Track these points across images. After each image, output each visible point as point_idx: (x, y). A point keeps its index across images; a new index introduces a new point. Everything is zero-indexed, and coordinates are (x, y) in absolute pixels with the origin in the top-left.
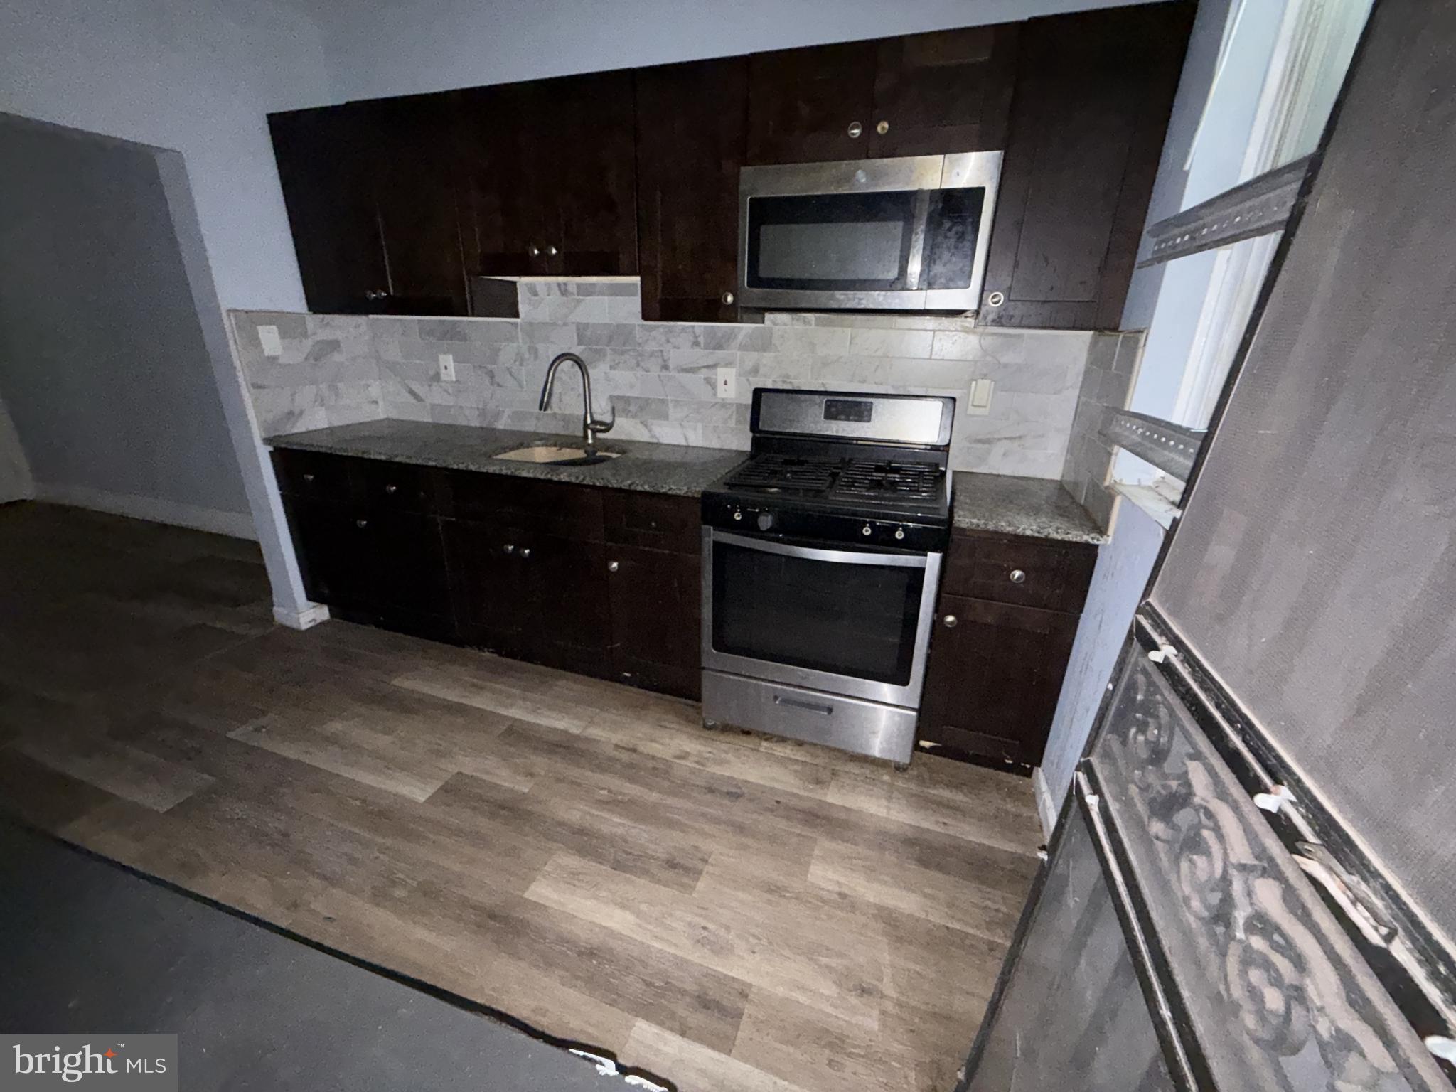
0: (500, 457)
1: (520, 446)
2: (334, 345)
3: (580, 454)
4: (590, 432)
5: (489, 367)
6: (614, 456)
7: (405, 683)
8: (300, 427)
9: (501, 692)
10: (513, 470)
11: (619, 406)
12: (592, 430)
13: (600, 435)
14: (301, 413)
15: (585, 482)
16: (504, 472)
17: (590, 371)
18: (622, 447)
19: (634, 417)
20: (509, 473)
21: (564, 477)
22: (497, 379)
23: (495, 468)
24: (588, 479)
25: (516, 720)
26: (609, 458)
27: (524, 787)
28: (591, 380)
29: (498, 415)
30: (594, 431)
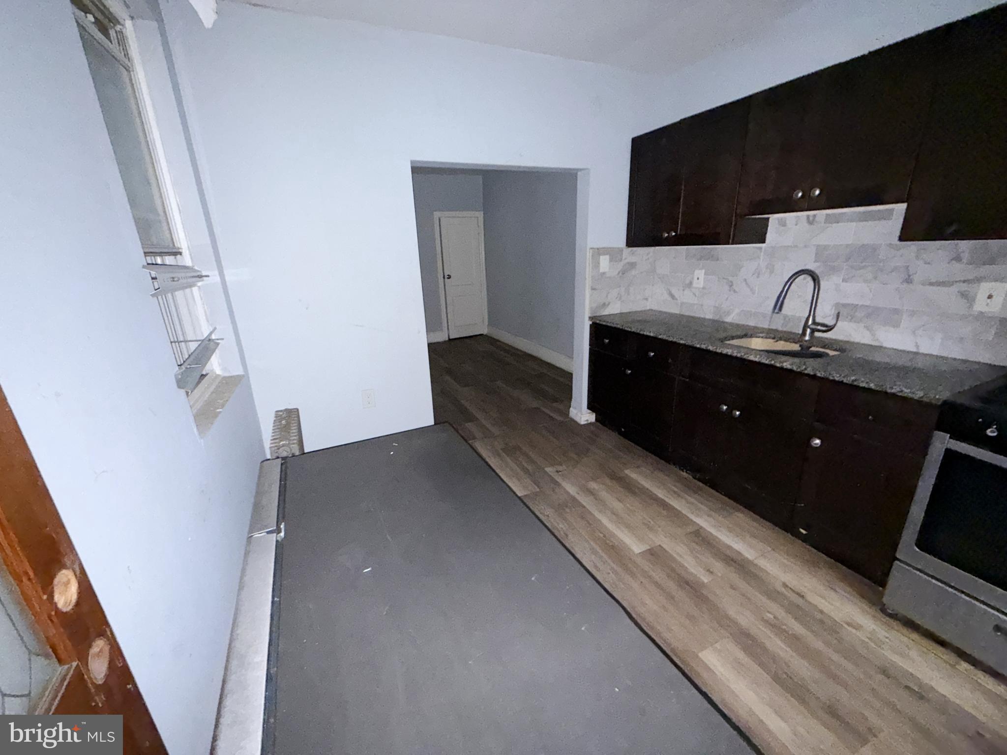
0: (728, 342)
1: (745, 336)
2: (632, 265)
3: (796, 347)
4: (808, 331)
5: (730, 278)
6: (831, 353)
7: (632, 474)
8: (606, 312)
9: (692, 503)
10: (743, 354)
11: (844, 312)
12: (810, 329)
13: (817, 334)
14: (609, 304)
15: (806, 372)
16: (735, 354)
17: (822, 283)
18: (842, 347)
19: (859, 321)
20: (739, 355)
21: (787, 365)
22: (734, 287)
23: (728, 350)
24: (809, 369)
25: (701, 527)
26: (827, 354)
27: (705, 579)
28: (821, 292)
29: (728, 313)
30: (813, 331)
